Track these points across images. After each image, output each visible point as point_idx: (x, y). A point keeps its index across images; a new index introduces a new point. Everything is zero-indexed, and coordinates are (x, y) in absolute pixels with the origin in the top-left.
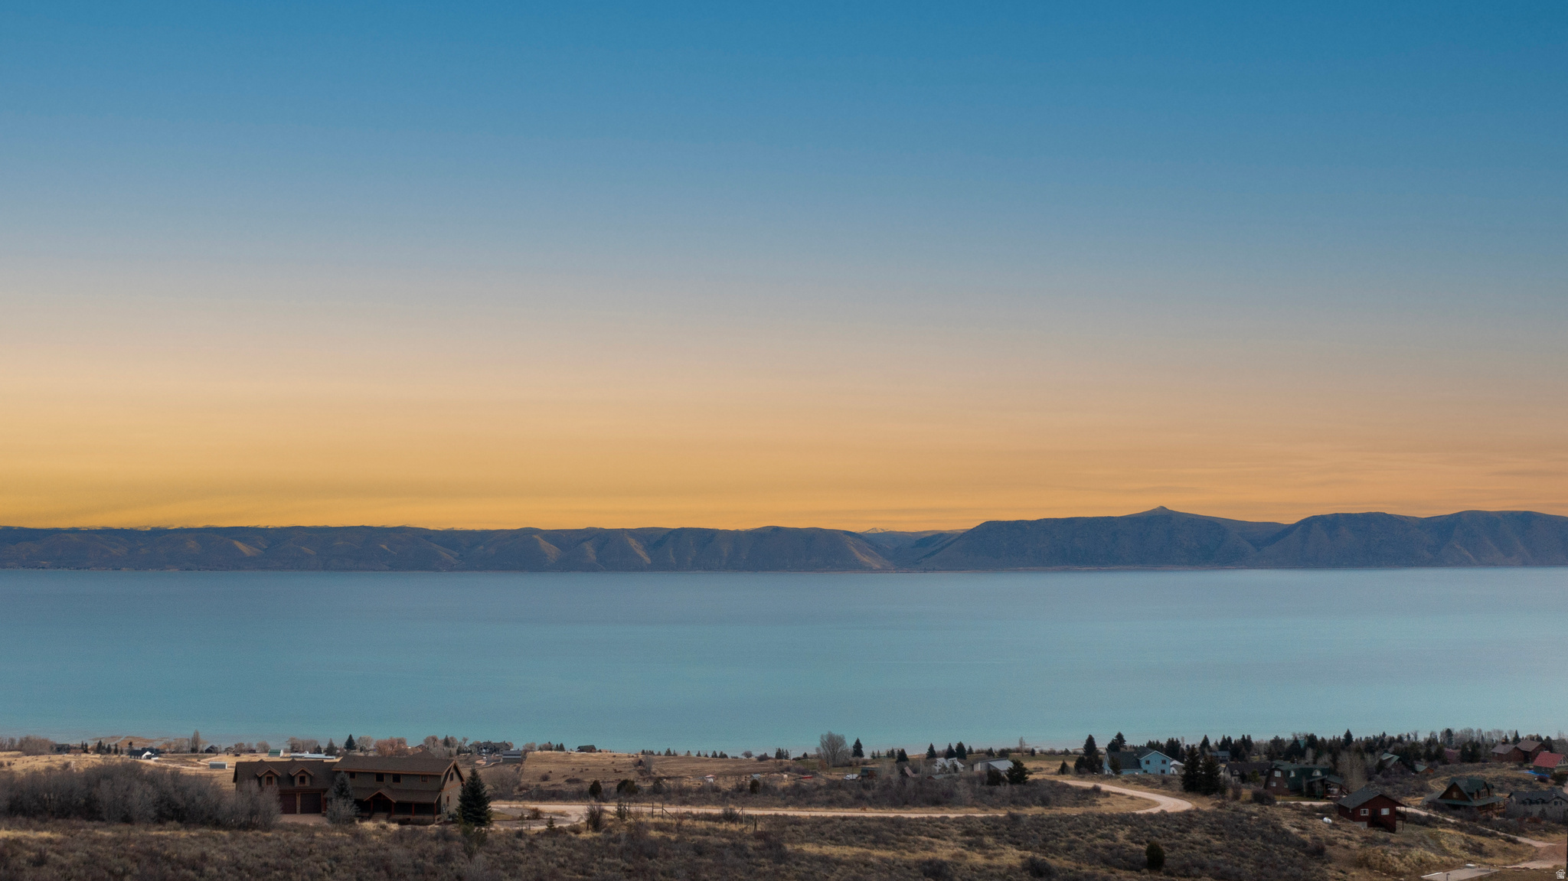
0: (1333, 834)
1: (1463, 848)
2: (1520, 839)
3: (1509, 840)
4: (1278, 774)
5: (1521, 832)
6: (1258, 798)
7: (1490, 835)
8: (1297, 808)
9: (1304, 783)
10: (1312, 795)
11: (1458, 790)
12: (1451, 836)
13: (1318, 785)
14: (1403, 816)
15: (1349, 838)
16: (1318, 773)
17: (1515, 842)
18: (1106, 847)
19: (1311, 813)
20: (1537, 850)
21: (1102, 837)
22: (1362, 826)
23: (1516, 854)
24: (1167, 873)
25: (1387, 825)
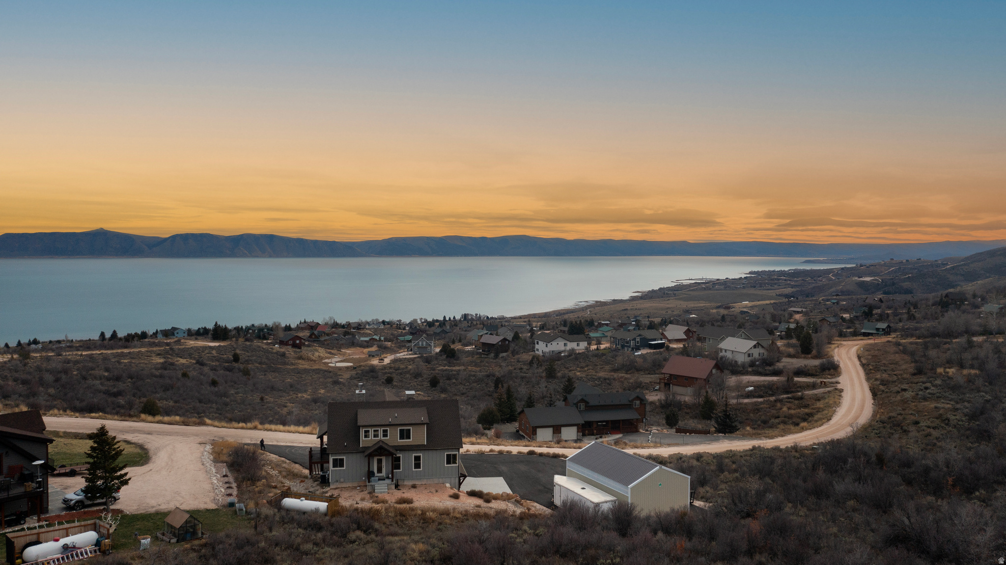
0: (282, 350)
1: (326, 353)
3: (338, 351)
4: (251, 331)
5: (340, 348)
6: (247, 340)
7: (331, 349)
10: (265, 338)
11: (315, 335)
12: (321, 349)
13: (266, 335)
16: (266, 330)
17: (341, 351)
18: (212, 356)
19: (269, 344)
20: (349, 353)
21: (208, 353)
22: (290, 347)
23: (344, 354)
24: (241, 363)
25: (299, 347)
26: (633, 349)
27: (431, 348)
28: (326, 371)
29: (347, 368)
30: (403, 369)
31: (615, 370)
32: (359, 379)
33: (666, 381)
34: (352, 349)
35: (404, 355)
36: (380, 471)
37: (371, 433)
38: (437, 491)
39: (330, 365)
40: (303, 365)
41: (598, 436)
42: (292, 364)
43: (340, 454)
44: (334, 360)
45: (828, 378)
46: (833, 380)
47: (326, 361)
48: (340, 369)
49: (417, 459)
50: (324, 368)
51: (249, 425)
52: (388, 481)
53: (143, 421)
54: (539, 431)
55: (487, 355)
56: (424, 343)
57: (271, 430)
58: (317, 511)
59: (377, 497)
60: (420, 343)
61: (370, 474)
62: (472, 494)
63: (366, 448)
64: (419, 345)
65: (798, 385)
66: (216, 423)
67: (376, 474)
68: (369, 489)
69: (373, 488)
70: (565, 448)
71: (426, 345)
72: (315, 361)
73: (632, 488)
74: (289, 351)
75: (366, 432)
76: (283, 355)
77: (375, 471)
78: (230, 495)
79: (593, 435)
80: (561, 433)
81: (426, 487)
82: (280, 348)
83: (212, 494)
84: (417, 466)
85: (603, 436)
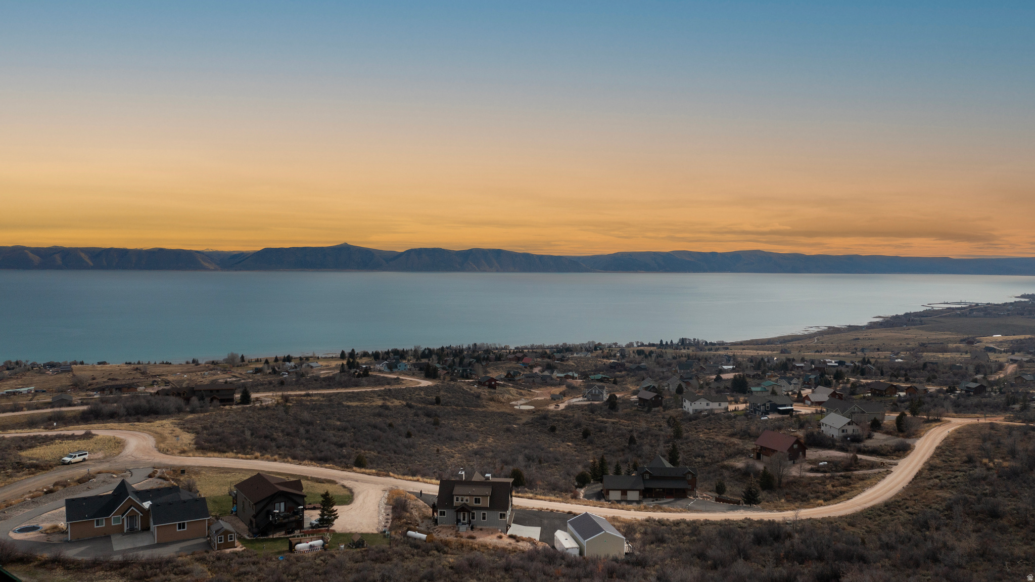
0: (480, 390)
1: (517, 394)
2: (532, 390)
3: (529, 391)
4: (456, 371)
5: (531, 388)
6: (452, 380)
7: (523, 389)
8: (465, 382)
9: (465, 373)
10: (467, 378)
11: (511, 375)
12: (513, 390)
14: (499, 385)
15: (484, 392)
17: (530, 391)
18: (420, 398)
19: (469, 384)
20: (538, 393)
21: (417, 395)
22: (486, 387)
23: (532, 395)
24: (442, 405)
25: (494, 387)
26: (762, 413)
27: (603, 396)
28: (508, 414)
29: (528, 411)
30: (570, 417)
31: (732, 435)
32: (532, 425)
33: (758, 451)
34: (542, 389)
35: (579, 401)
36: (464, 519)
37: (460, 499)
38: (492, 533)
39: (516, 407)
40: (493, 407)
41: (655, 499)
42: (484, 406)
43: (443, 509)
44: (520, 402)
45: (893, 459)
46: (895, 461)
47: (513, 403)
48: (522, 412)
49: (484, 514)
50: (508, 411)
51: (415, 478)
52: (467, 525)
53: (354, 471)
54: (610, 492)
55: (643, 408)
56: (597, 391)
57: (427, 483)
58: (420, 539)
59: (459, 534)
60: (594, 391)
61: (458, 521)
62: (511, 537)
63: (456, 507)
64: (592, 392)
65: (860, 464)
66: (396, 476)
67: (462, 521)
68: (457, 529)
69: (459, 528)
70: (612, 508)
71: (599, 393)
72: (504, 403)
73: (587, 542)
74: (485, 392)
75: (457, 498)
76: (478, 397)
77: (462, 519)
78: (385, 526)
79: (652, 497)
80: (627, 495)
81: (487, 530)
82: (478, 388)
83: (377, 525)
84: (484, 518)
85: (659, 499)
